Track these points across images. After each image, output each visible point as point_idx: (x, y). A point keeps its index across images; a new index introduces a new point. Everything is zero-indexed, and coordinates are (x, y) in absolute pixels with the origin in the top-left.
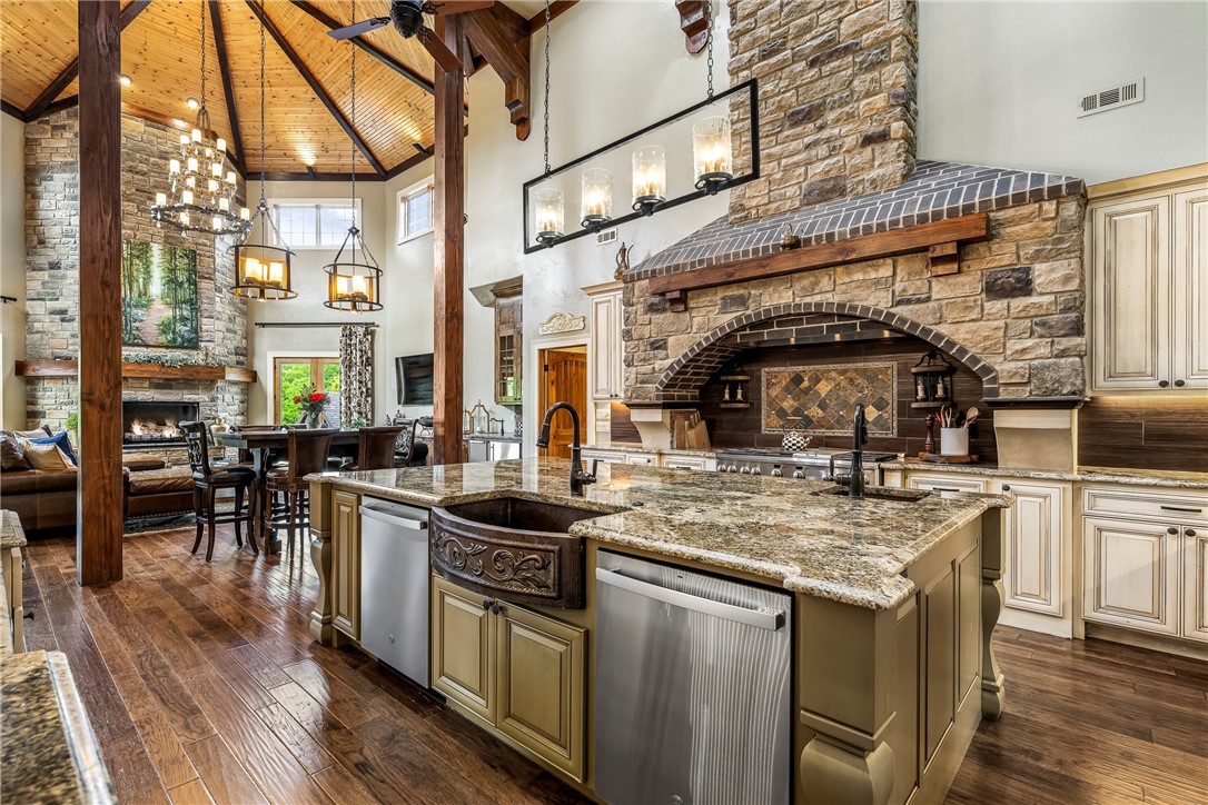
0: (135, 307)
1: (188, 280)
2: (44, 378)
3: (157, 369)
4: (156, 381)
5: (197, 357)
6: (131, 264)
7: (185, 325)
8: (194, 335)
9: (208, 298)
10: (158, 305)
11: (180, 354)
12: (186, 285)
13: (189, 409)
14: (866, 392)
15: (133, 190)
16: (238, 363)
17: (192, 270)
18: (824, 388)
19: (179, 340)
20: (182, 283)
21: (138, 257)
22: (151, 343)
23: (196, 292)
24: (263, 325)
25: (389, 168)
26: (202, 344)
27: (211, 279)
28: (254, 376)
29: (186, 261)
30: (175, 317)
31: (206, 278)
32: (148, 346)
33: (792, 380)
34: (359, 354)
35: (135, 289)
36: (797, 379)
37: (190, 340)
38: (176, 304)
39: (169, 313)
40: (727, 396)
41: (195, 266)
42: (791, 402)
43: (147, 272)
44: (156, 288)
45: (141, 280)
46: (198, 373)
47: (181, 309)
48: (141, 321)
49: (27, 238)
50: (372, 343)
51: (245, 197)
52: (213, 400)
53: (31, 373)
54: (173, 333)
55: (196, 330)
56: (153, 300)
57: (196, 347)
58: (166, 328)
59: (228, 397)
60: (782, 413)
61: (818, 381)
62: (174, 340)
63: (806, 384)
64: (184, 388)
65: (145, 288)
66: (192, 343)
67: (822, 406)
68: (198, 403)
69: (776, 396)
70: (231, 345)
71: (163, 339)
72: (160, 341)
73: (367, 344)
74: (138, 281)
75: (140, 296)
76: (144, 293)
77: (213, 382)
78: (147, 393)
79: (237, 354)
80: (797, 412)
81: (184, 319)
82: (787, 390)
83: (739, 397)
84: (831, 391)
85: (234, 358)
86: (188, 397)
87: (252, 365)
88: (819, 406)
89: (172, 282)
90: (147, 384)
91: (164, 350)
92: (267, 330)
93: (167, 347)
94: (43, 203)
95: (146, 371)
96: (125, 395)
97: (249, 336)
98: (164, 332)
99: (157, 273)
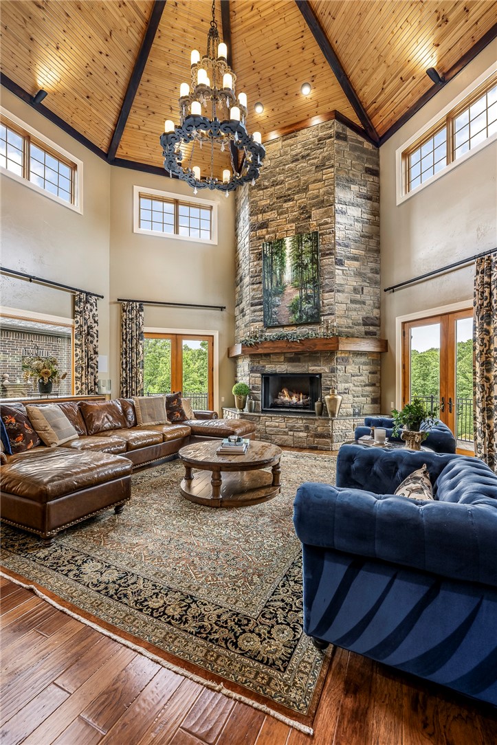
0: (274, 295)
1: (312, 261)
2: (237, 357)
3: (284, 345)
4: (288, 355)
5: (320, 331)
6: (272, 261)
7: (309, 303)
8: (316, 310)
9: (329, 273)
10: (289, 290)
11: (305, 330)
12: (310, 266)
13: (314, 379)
15: (275, 200)
16: (367, 333)
17: (315, 251)
19: (304, 317)
20: (307, 265)
21: (276, 253)
22: (285, 323)
23: (317, 270)
24: (393, 289)
26: (322, 318)
27: (331, 254)
28: (385, 346)
29: (310, 244)
30: (301, 297)
31: (327, 254)
32: (283, 326)
35: (274, 281)
37: (312, 316)
38: (301, 286)
39: (297, 295)
41: (317, 246)
43: (282, 264)
44: (288, 275)
45: (278, 272)
46: (315, 345)
47: (306, 289)
48: (278, 306)
49: (235, 267)
52: (333, 370)
53: (234, 354)
54: (300, 311)
55: (317, 306)
56: (286, 286)
57: (318, 322)
58: (295, 308)
59: (351, 368)
62: (301, 317)
64: (309, 361)
65: (281, 278)
66: (315, 319)
68: (320, 374)
70: (358, 316)
71: (292, 319)
72: (291, 321)
74: (276, 273)
75: (277, 285)
76: (280, 282)
77: (333, 352)
78: (283, 367)
79: (364, 325)
81: (308, 297)
85: (362, 329)
86: (313, 369)
87: (384, 333)
89: (300, 266)
90: (282, 359)
91: (294, 328)
93: (296, 325)
95: (277, 347)
96: (269, 368)
97: (380, 305)
98: (293, 312)
99: (289, 262)
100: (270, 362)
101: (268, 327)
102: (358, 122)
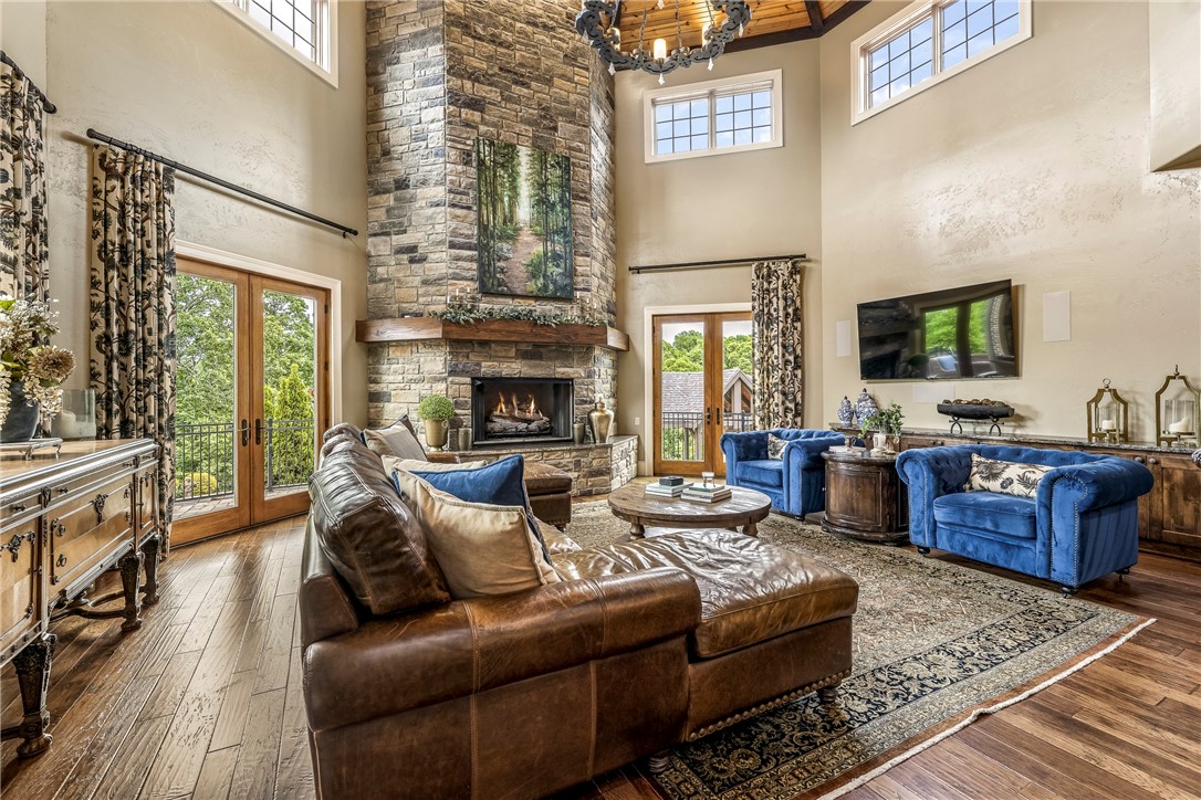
0: (500, 238)
1: (561, 200)
2: (388, 344)
3: (527, 329)
4: (523, 347)
5: (572, 313)
6: (495, 175)
7: (558, 266)
8: (567, 281)
9: (584, 227)
10: (526, 236)
11: (550, 308)
12: (558, 208)
13: (563, 387)
15: (496, 69)
17: (565, 186)
19: (551, 287)
20: (554, 205)
21: (503, 166)
22: (519, 292)
23: (569, 218)
25: (828, 11)
26: (578, 294)
27: (586, 199)
28: (629, 341)
29: (558, 172)
30: (545, 254)
31: (581, 198)
32: (514, 296)
34: (781, 303)
35: (499, 213)
37: (563, 288)
38: (545, 235)
39: (539, 249)
41: (569, 180)
43: (514, 188)
44: (524, 212)
45: (506, 199)
46: (576, 335)
47: (553, 242)
48: (507, 259)
49: (368, 152)
50: (801, 287)
52: (590, 375)
53: (374, 337)
54: (545, 276)
55: (571, 273)
56: (520, 229)
57: (569, 299)
58: (536, 270)
62: (545, 286)
64: (557, 358)
65: (511, 211)
66: (565, 295)
68: (572, 380)
70: (604, 297)
71: (532, 286)
72: (529, 289)
73: (795, 288)
74: (502, 201)
75: (505, 223)
76: (510, 219)
77: (589, 349)
78: (513, 366)
79: (610, 310)
81: (556, 257)
85: (607, 316)
86: (562, 371)
89: (542, 202)
90: (513, 352)
91: (532, 302)
92: (643, 278)
93: (536, 298)
94: (388, 97)
95: (514, 332)
96: (488, 368)
97: (619, 286)
98: (534, 276)
99: (525, 189)
100: (490, 358)
101: (486, 292)
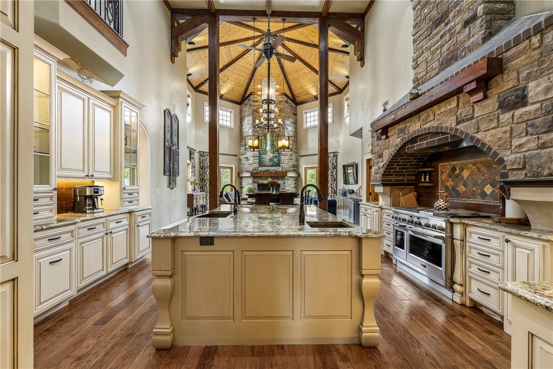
0: (263, 154)
2: (243, 177)
3: (268, 173)
5: (280, 169)
6: (262, 141)
7: (276, 159)
8: (279, 162)
10: (269, 153)
11: (275, 168)
13: (278, 185)
14: (486, 176)
16: (293, 170)
18: (466, 174)
19: (275, 164)
21: (264, 139)
24: (302, 156)
25: (342, 88)
26: (281, 165)
28: (299, 175)
29: (276, 138)
32: (266, 166)
33: (451, 170)
34: (331, 164)
35: (263, 149)
36: (454, 169)
37: (277, 164)
38: (273, 152)
39: (272, 155)
40: (423, 180)
42: (451, 182)
43: (266, 143)
44: (268, 148)
45: (264, 146)
46: (279, 174)
47: (275, 153)
48: (264, 159)
49: (241, 138)
50: (336, 160)
51: (296, 112)
52: (284, 183)
53: (240, 176)
54: (273, 161)
55: (279, 160)
56: (267, 152)
57: (279, 166)
58: (271, 160)
59: (289, 182)
60: (447, 188)
61: (463, 170)
62: (273, 164)
63: (457, 172)
64: (276, 179)
65: (266, 148)
66: (278, 165)
67: (465, 185)
68: (280, 184)
69: (445, 179)
70: (291, 164)
71: (270, 164)
73: (334, 160)
76: (265, 150)
77: (284, 177)
78: (266, 181)
79: (293, 167)
80: (454, 188)
81: (276, 157)
82: (449, 176)
83: (427, 180)
84: (469, 176)
85: (292, 168)
87: (298, 170)
88: (463, 185)
89: (272, 145)
90: (266, 178)
92: (303, 158)
93: (271, 166)
94: (243, 127)
95: (265, 174)
96: (261, 181)
97: (297, 160)
98: (270, 162)
99: (269, 143)
100: (261, 180)
101: (260, 166)
102: (291, 97)
